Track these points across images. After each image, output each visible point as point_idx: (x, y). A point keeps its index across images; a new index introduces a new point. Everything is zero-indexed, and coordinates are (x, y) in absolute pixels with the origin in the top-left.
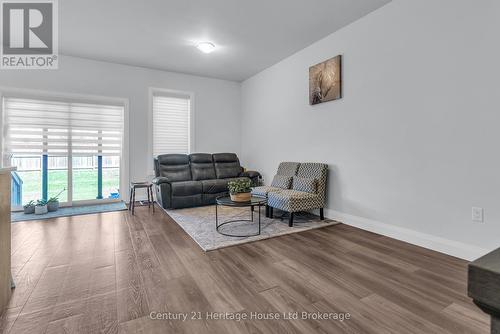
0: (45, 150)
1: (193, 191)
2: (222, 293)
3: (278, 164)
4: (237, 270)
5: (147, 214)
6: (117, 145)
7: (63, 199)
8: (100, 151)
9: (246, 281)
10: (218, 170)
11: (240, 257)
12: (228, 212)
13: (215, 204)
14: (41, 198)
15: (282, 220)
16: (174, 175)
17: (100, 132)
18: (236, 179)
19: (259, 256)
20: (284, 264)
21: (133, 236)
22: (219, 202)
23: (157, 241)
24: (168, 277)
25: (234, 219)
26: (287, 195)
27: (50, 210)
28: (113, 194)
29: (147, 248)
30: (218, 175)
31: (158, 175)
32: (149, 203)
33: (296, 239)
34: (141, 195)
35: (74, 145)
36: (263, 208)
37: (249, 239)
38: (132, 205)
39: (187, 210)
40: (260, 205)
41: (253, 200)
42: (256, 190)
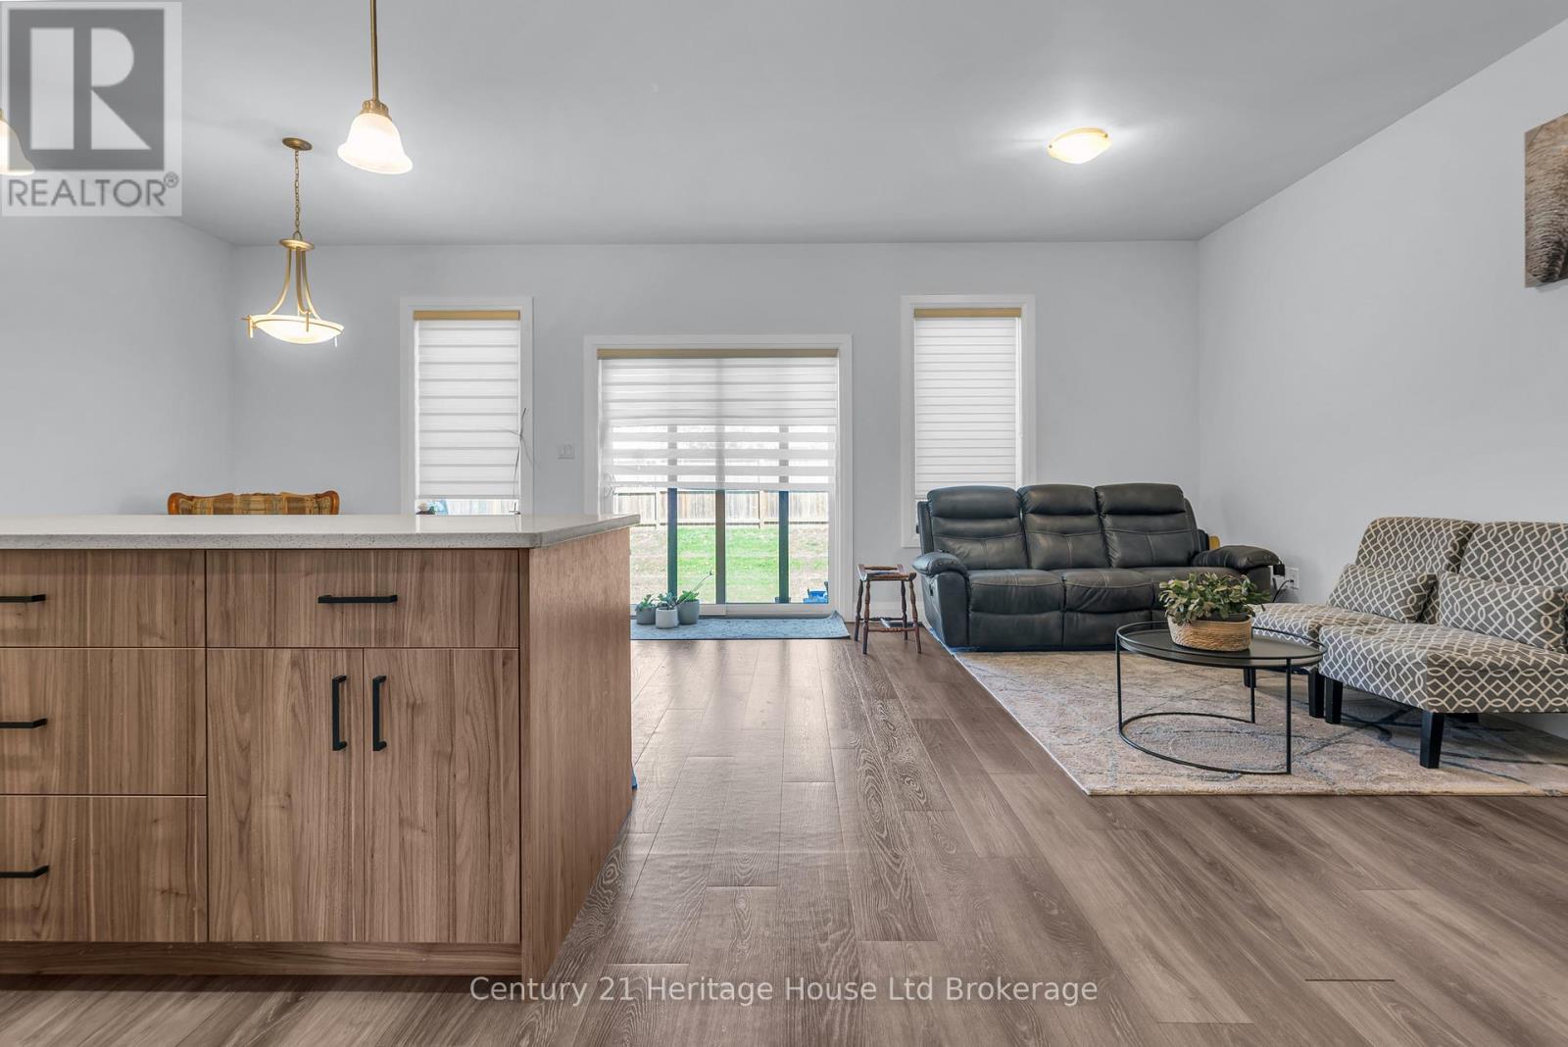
0: (673, 478)
1: (1036, 600)
2: (1159, 944)
3: (1366, 525)
4: (1209, 881)
5: (898, 655)
6: (824, 463)
7: (707, 598)
8: (784, 479)
9: (1248, 926)
10: (1114, 538)
11: (1216, 840)
12: (1155, 680)
13: (1110, 646)
14: (665, 592)
15: (1386, 735)
16: (976, 550)
17: (784, 429)
18: (1193, 572)
19: (1292, 851)
20: (1413, 905)
21: (872, 711)
22: (1126, 642)
23: (935, 735)
24: (978, 848)
25: (1181, 706)
26: (1412, 643)
27: (683, 622)
28: (812, 594)
29: (910, 751)
30: (1117, 555)
31: (928, 547)
32: (904, 627)
33: (1463, 821)
34: (885, 603)
35: (728, 463)
36: (1301, 683)
37: (1245, 784)
38: (863, 627)
39: (1017, 657)
40: (1288, 669)
41: (1255, 649)
42: (1267, 616)
